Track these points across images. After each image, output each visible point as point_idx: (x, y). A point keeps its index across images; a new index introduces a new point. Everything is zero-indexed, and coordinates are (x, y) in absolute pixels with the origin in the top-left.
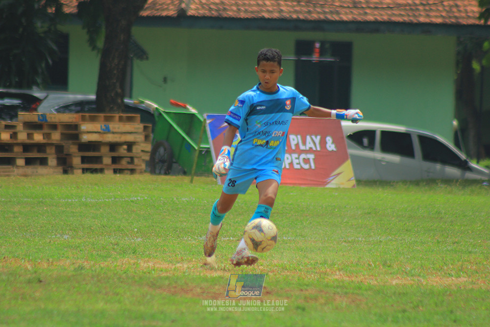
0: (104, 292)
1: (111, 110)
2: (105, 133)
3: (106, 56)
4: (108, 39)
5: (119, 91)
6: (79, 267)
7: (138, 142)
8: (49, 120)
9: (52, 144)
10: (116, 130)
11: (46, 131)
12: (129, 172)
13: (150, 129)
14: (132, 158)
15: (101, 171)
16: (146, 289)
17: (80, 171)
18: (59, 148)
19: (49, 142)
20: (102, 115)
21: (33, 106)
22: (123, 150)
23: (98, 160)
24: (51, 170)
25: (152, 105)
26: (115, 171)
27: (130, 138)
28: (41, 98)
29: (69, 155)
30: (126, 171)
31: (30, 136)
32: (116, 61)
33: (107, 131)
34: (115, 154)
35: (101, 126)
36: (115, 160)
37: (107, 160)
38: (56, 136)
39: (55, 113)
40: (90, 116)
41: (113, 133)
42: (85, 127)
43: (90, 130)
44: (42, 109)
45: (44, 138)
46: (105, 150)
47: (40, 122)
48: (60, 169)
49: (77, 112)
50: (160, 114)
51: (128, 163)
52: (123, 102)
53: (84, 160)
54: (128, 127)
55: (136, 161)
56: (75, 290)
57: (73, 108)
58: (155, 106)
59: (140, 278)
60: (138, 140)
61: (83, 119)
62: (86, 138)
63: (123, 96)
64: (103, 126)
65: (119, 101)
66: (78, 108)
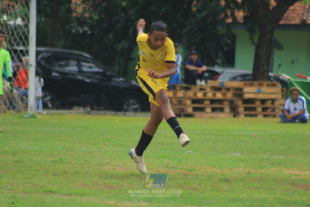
0: (264, 187)
1: (261, 80)
2: (258, 94)
3: (258, 48)
4: (260, 38)
5: (266, 68)
6: (248, 172)
7: (277, 99)
8: (225, 85)
9: (227, 100)
10: (265, 92)
11: (224, 91)
12: (272, 117)
13: (285, 92)
14: (274, 109)
15: (256, 115)
16: (290, 186)
17: (243, 116)
18: (231, 102)
19: (225, 99)
20: (256, 83)
21: (215, 77)
22: (269, 104)
23: (254, 109)
24: (226, 115)
25: (286, 77)
26: (265, 116)
27: (273, 96)
28: (220, 73)
29: (237, 106)
30: (270, 116)
31: (214, 95)
32: (264, 51)
33: (259, 92)
34: (264, 106)
35: (256, 90)
36: (264, 109)
37: (259, 110)
38: (229, 95)
39: (228, 82)
40: (250, 83)
41: (263, 93)
42: (246, 90)
43: (250, 92)
44: (220, 79)
45: (222, 96)
46: (258, 103)
47: (220, 87)
48: (232, 114)
49: (242, 81)
50: (291, 83)
51: (272, 111)
52: (268, 75)
53: (246, 109)
54: (272, 90)
55: (276, 110)
56: (247, 186)
57: (238, 78)
58: (288, 77)
59: (285, 180)
60: (278, 98)
61: (246, 85)
62: (247, 96)
63: (268, 72)
64: (257, 89)
65: (266, 74)
66: (242, 79)
